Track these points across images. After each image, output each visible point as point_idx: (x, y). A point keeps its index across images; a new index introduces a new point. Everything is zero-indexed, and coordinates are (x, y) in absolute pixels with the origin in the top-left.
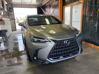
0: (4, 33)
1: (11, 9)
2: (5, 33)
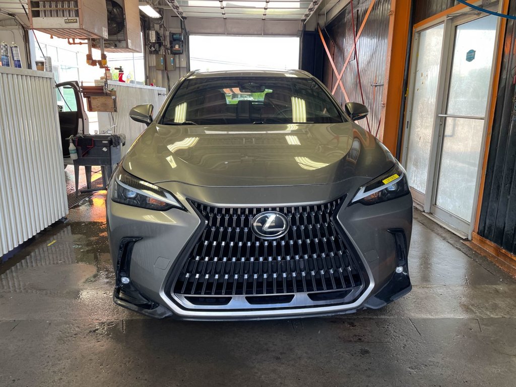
0: (105, 149)
1: (179, 40)
2: (110, 150)
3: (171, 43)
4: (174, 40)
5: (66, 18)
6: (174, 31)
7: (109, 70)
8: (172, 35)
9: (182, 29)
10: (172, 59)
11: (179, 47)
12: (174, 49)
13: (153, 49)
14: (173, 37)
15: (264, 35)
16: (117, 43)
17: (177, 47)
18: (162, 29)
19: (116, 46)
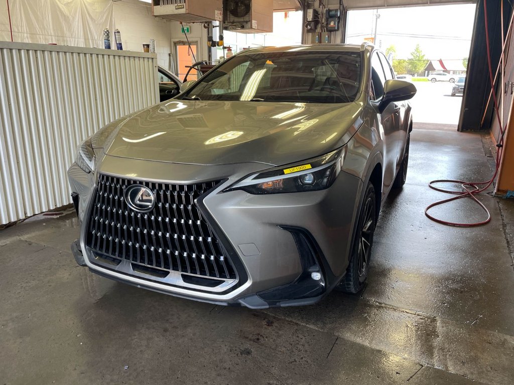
1: (335, 16)
3: (327, 20)
4: (330, 16)
5: (176, 5)
6: (332, 7)
7: (231, 50)
8: (329, 11)
9: (340, 4)
10: (327, 36)
11: (335, 24)
12: (329, 26)
13: (309, 27)
14: (329, 14)
15: (430, 3)
16: (244, 24)
17: (332, 24)
18: (321, 7)
19: (243, 27)
